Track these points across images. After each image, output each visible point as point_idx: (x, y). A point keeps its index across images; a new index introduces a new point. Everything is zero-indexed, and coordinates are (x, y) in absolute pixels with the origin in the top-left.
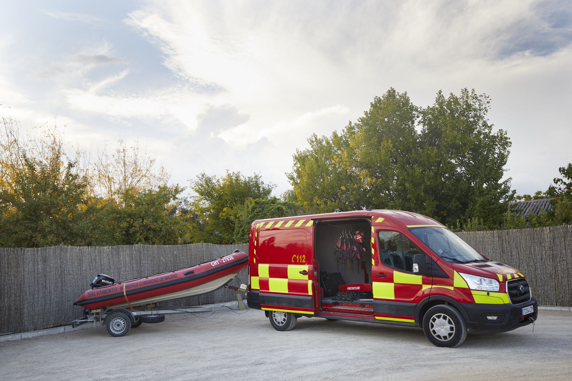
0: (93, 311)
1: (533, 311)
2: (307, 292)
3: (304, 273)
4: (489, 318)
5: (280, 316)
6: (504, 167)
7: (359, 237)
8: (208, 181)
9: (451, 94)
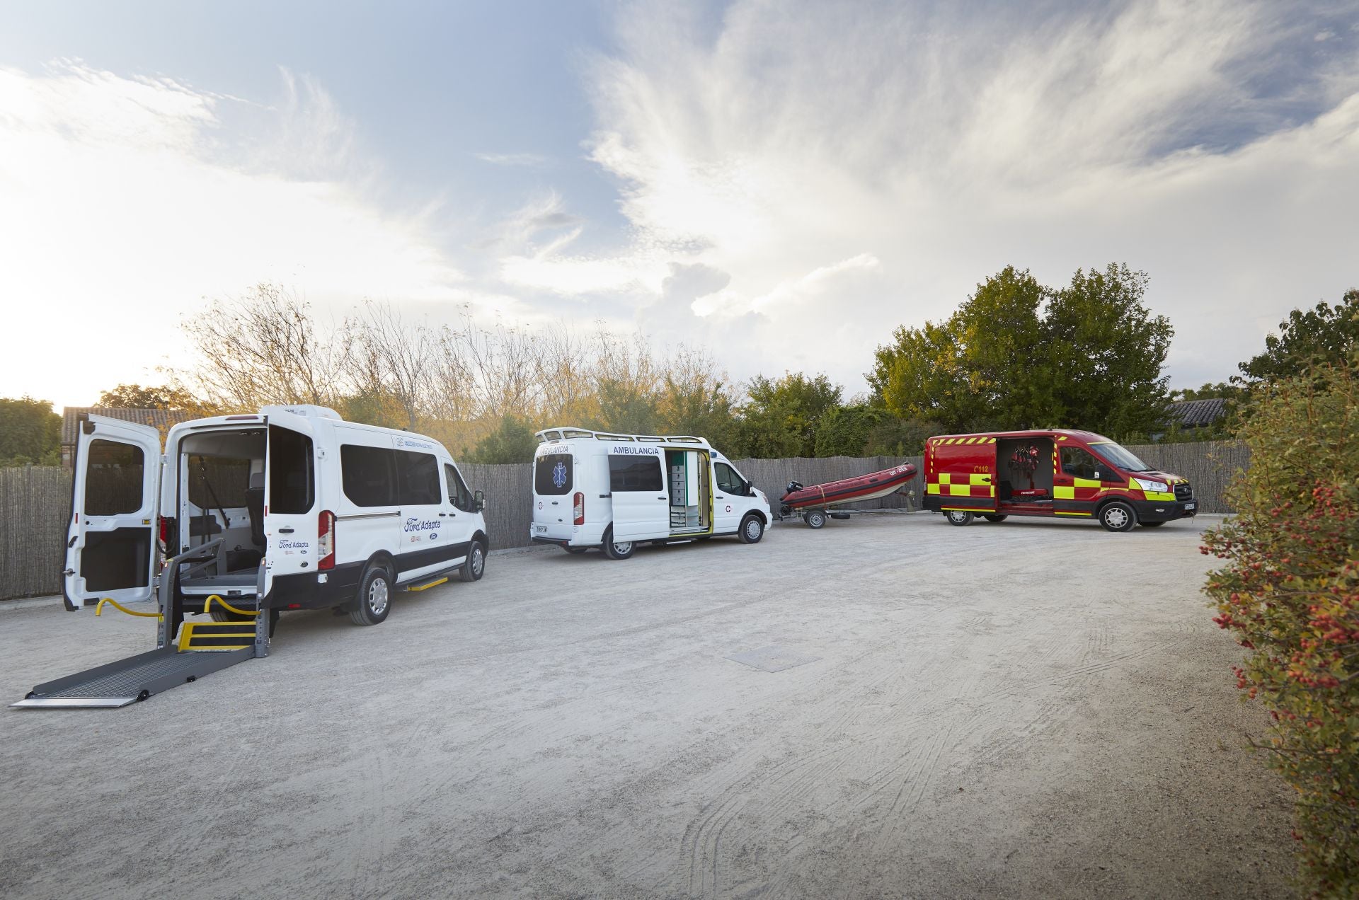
0: (797, 509)
1: (1193, 508)
2: (990, 495)
3: (987, 480)
4: (1158, 510)
5: (958, 515)
6: (1161, 364)
7: (1034, 452)
8: (766, 385)
9: (1093, 270)
